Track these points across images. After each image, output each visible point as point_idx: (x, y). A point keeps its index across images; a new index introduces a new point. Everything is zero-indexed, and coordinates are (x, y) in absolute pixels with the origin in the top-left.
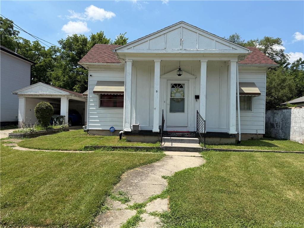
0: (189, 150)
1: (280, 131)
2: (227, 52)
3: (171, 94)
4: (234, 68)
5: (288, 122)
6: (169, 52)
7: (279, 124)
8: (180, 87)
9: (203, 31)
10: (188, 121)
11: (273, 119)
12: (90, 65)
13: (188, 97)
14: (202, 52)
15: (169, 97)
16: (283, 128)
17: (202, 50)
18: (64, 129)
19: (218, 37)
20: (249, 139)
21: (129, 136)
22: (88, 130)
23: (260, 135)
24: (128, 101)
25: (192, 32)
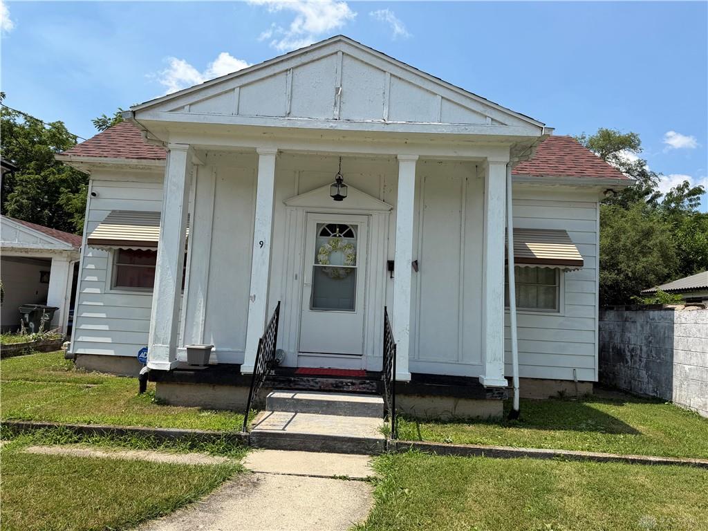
0: (339, 445)
1: (643, 373)
2: (476, 132)
3: (317, 253)
4: (497, 181)
5: (666, 350)
6: (298, 125)
7: (639, 352)
8: (345, 236)
9: (404, 66)
10: (364, 337)
11: (622, 336)
12: (93, 165)
13: (367, 263)
14: (400, 130)
15: (310, 263)
16: (651, 365)
17: (399, 124)
18: (41, 344)
19: (448, 86)
20: (551, 397)
21: (165, 385)
22: (75, 356)
23: (584, 385)
24: (169, 272)
25: (371, 69)
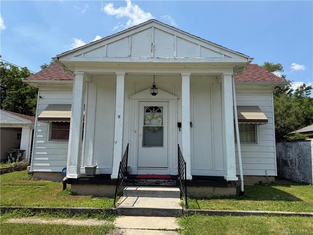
1: (297, 171)
2: (217, 61)
4: (228, 84)
5: (308, 160)
6: (135, 61)
7: (294, 161)
8: (157, 112)
9: (183, 32)
10: (168, 159)
11: (285, 154)
12: (40, 83)
13: (168, 124)
14: (182, 62)
15: (142, 125)
16: (301, 167)
17: (181, 59)
19: (204, 41)
20: (256, 184)
21: (75, 186)
22: (33, 173)
23: (270, 178)
24: (76, 132)
25: (167, 34)
